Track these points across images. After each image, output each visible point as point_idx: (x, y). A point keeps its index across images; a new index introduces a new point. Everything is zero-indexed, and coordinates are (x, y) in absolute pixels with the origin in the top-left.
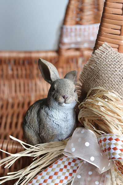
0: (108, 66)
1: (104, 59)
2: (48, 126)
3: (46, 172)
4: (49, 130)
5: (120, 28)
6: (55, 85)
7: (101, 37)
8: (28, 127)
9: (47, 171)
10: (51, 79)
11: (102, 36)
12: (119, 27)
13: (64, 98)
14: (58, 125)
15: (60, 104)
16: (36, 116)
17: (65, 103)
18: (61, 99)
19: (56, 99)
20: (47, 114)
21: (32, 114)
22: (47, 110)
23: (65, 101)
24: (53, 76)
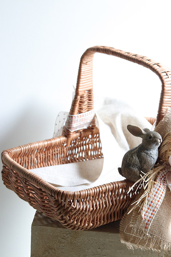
2: (148, 161)
4: (149, 163)
8: (133, 167)
9: (155, 187)
13: (160, 139)
14: (154, 158)
15: (157, 144)
16: (137, 158)
17: (160, 143)
18: (159, 141)
19: (155, 142)
20: (147, 154)
21: (134, 158)
22: (146, 151)
23: (160, 141)
24: (143, 132)
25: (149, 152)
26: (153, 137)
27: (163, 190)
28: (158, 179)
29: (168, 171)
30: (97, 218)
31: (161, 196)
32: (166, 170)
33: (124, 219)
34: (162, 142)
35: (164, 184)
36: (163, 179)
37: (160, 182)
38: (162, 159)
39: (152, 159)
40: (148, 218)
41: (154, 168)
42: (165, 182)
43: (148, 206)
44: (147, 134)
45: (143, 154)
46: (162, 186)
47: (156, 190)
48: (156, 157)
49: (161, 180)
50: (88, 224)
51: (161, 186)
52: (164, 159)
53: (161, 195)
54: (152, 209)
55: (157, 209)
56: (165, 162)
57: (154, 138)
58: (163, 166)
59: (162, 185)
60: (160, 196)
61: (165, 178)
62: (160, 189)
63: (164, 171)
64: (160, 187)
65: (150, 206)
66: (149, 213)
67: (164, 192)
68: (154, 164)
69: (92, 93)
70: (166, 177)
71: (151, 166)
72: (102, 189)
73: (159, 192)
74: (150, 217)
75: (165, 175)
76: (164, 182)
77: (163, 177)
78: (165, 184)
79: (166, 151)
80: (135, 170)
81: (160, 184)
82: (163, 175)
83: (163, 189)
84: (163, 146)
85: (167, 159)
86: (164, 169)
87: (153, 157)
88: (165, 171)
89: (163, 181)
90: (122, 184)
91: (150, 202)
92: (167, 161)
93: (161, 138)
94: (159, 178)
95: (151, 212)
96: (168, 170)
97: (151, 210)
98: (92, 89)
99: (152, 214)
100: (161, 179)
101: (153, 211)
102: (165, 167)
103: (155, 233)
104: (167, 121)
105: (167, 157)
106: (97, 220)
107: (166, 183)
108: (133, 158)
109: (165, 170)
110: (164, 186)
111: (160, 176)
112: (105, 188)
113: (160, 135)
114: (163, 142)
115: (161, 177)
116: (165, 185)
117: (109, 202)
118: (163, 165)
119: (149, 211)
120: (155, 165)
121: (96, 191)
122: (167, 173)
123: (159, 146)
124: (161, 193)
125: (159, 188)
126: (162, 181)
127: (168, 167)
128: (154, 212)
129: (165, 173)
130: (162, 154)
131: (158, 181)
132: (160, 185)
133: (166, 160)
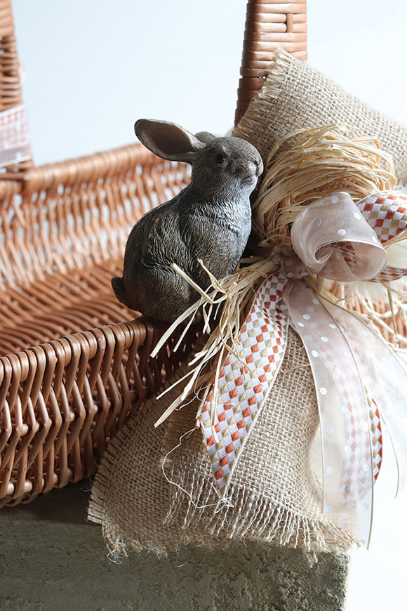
0: (305, 86)
1: (294, 74)
2: (218, 243)
3: (246, 332)
4: (221, 251)
5: (285, 20)
6: (224, 148)
7: (259, 43)
8: (163, 269)
9: (247, 330)
10: (193, 146)
11: (260, 40)
12: (283, 17)
13: (256, 163)
14: (237, 233)
15: (246, 180)
16: (178, 236)
17: (257, 174)
18: (252, 167)
19: (241, 173)
20: (213, 217)
21: (167, 235)
22: (208, 208)
23: (258, 170)
24: (194, 142)
25: (217, 212)
26: (229, 154)
27: (278, 340)
28: (256, 303)
29: (290, 279)
30: (47, 460)
31: (271, 361)
32: (281, 276)
33: (127, 436)
34: (261, 170)
35: (278, 322)
36: (273, 305)
37: (266, 315)
38: (265, 238)
39: (232, 237)
40: (228, 440)
41: (241, 267)
42: (281, 315)
43: (226, 396)
44: (206, 148)
45: (198, 219)
46: (273, 326)
47: (253, 341)
48: (245, 230)
49: (268, 310)
50: (15, 485)
51: (269, 327)
52: (272, 238)
53: (271, 359)
54: (239, 409)
55: (258, 407)
56: (276, 249)
57: (236, 158)
58: (271, 263)
59: (272, 323)
60: (265, 361)
61: (280, 303)
62: (266, 336)
63: (275, 280)
64: (264, 329)
65: (232, 395)
66: (229, 423)
67: (280, 347)
68: (241, 254)
69: (12, 50)
70: (285, 300)
71: (229, 260)
72: (57, 355)
73: (261, 345)
74: (233, 438)
75: (279, 293)
76: (277, 317)
77: (273, 298)
78: (282, 322)
79: (280, 205)
80: (174, 281)
81: (267, 321)
82: (273, 292)
83: (277, 336)
84: (268, 188)
85: (284, 236)
86: (274, 273)
87: (235, 229)
88: (279, 280)
89: (276, 314)
90: (127, 333)
91: (232, 384)
92: (284, 243)
93: (258, 157)
94: (261, 302)
95: (238, 416)
96: (290, 275)
97: (235, 411)
98: (12, 35)
99: (239, 425)
100: (267, 304)
101: (245, 413)
102: (280, 266)
103: (253, 484)
104: (276, 97)
105: (283, 227)
106: (46, 469)
107: (286, 320)
108: (162, 236)
109: (277, 275)
110: (280, 327)
111: (263, 296)
112: (68, 349)
113: (253, 148)
114: (268, 174)
115: (267, 299)
116: (285, 327)
117: (85, 401)
118: (271, 260)
119: (229, 413)
120: (244, 261)
121: (34, 363)
122: (284, 287)
123: (253, 187)
124: (270, 352)
125: (261, 332)
126: (271, 311)
127: (289, 263)
128: (247, 419)
129: (280, 287)
130: (266, 216)
131: (257, 310)
132: (264, 324)
133: (280, 242)
